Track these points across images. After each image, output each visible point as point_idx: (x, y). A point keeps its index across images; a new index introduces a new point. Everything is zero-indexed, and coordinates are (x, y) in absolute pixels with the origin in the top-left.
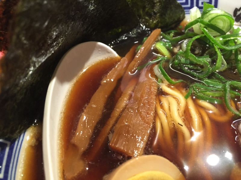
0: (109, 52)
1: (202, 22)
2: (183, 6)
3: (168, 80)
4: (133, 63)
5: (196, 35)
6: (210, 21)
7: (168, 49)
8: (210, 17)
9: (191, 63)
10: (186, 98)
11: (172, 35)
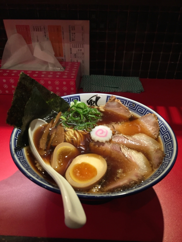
0: (44, 122)
1: (75, 106)
2: (68, 102)
3: (67, 126)
4: (53, 124)
5: (74, 111)
6: (77, 106)
7: (66, 118)
8: (77, 104)
9: (74, 120)
10: (74, 130)
11: (66, 113)
